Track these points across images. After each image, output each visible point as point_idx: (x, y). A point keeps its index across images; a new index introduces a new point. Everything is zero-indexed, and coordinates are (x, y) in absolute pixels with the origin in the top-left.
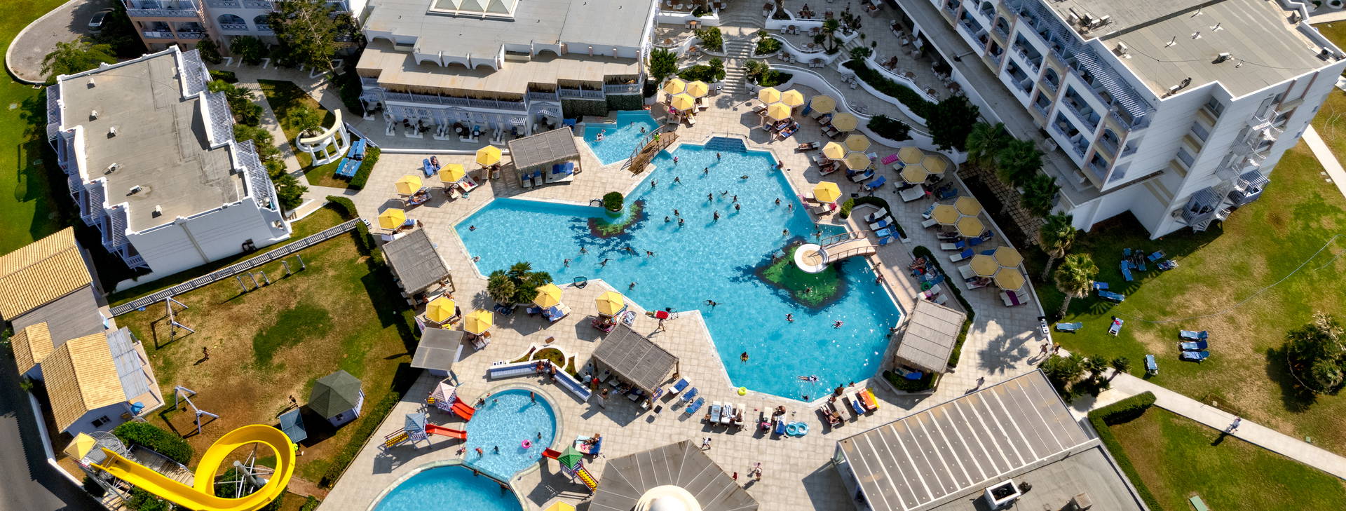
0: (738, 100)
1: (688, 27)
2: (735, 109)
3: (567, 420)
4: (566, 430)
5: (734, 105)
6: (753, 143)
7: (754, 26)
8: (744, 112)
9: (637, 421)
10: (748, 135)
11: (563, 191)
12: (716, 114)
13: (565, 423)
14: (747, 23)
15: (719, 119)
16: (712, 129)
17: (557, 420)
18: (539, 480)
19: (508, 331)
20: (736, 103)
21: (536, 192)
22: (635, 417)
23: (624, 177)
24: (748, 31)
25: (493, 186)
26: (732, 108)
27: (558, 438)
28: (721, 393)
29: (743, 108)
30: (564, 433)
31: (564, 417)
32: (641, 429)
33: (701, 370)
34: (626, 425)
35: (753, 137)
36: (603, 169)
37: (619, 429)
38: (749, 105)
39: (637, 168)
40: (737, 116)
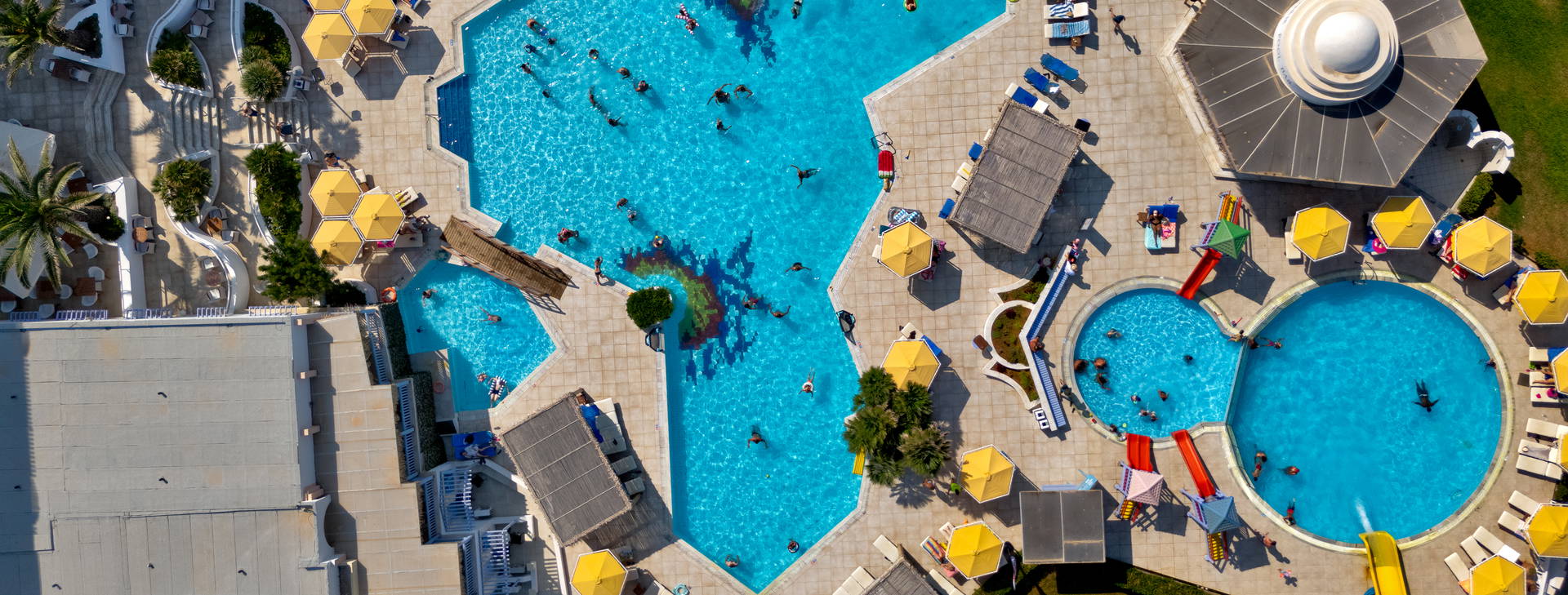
0: (330, 113)
1: (152, 245)
2: (356, 115)
3: (1118, 275)
4: (1135, 273)
5: (345, 119)
6: (445, 63)
7: (120, 101)
8: (360, 94)
9: (1097, 159)
10: (424, 78)
11: (636, 411)
12: (377, 153)
13: (1122, 278)
14: (114, 118)
15: (390, 144)
16: (420, 153)
17: (1120, 292)
18: (1230, 293)
19: (964, 425)
20: (338, 117)
21: (648, 466)
22: (1092, 164)
23: (581, 302)
24: (140, 113)
25: (648, 553)
26: (354, 124)
27: (1151, 281)
28: (1023, 30)
29: (351, 98)
30: (1142, 273)
31: (1111, 281)
32: (1111, 149)
33: (984, 73)
34: (1108, 177)
35: (429, 67)
36: (566, 349)
37: (1118, 186)
38: (337, 89)
39: (554, 282)
40: (373, 110)
